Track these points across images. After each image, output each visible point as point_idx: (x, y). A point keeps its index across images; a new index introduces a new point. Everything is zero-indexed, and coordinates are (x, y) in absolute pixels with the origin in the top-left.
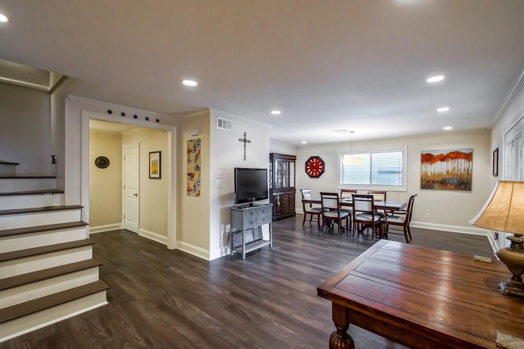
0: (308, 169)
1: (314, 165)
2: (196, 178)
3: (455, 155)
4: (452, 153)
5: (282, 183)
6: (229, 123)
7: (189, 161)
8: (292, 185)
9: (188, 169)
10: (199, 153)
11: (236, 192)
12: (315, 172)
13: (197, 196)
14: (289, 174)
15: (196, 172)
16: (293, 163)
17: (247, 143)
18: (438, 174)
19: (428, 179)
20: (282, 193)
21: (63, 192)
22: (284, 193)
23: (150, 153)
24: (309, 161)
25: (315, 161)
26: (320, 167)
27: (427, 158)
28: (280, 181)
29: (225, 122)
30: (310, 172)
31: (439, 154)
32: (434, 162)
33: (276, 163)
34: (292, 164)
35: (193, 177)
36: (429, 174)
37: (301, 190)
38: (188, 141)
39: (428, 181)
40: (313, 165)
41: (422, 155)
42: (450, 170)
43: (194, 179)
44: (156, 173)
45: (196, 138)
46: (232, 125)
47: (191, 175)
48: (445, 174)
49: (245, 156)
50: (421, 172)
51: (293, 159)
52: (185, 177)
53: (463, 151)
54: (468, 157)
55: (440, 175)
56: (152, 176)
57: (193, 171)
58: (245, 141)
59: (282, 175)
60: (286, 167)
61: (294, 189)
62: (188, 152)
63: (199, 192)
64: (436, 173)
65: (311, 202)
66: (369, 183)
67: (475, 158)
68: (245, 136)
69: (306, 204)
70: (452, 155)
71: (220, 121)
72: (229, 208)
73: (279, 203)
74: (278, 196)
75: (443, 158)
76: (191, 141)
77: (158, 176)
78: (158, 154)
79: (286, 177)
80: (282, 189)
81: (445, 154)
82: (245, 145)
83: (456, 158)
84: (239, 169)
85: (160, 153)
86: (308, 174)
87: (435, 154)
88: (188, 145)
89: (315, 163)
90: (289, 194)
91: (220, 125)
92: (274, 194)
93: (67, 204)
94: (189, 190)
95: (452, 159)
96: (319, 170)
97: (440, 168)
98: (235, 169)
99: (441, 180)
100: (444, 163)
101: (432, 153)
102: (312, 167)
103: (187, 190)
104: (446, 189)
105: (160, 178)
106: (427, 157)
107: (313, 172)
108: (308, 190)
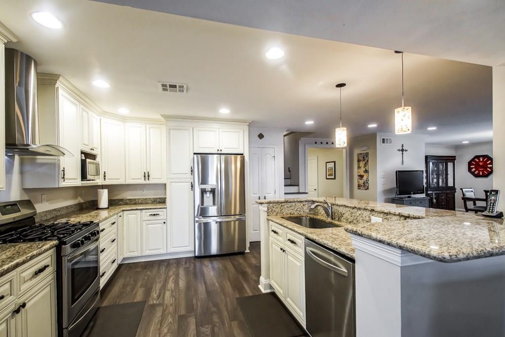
0: (473, 168)
1: (481, 164)
2: (365, 178)
5: (438, 182)
6: (390, 139)
7: (359, 167)
8: (450, 184)
9: (358, 172)
10: (367, 162)
11: (397, 187)
12: (481, 171)
13: (366, 189)
14: (447, 174)
15: (365, 174)
16: (452, 163)
17: (404, 152)
20: (438, 192)
21: (298, 185)
22: (440, 192)
23: (326, 163)
24: (473, 160)
25: (481, 160)
26: (489, 166)
28: (435, 180)
29: (387, 139)
30: (475, 171)
33: (431, 164)
34: (450, 165)
35: (363, 177)
37: (461, 189)
38: (358, 154)
40: (479, 165)
43: (364, 178)
44: (331, 175)
45: (365, 152)
46: (392, 140)
47: (361, 177)
49: (403, 162)
51: (452, 159)
52: (356, 178)
56: (328, 177)
57: (362, 173)
58: (403, 150)
59: (438, 175)
60: (443, 167)
61: (453, 189)
62: (358, 161)
63: (368, 187)
65: (474, 200)
68: (403, 146)
69: (467, 203)
71: (383, 139)
72: (391, 198)
73: (435, 201)
74: (434, 195)
76: (361, 154)
77: (333, 177)
78: (333, 163)
79: (442, 176)
80: (438, 188)
82: (402, 154)
84: (399, 171)
85: (335, 162)
86: (473, 173)
88: (358, 157)
89: (482, 162)
90: (447, 193)
91: (383, 142)
92: (429, 192)
93: (300, 191)
94: (359, 186)
96: (488, 169)
98: (396, 171)
102: (477, 166)
103: (357, 186)
105: (335, 178)
107: (479, 171)
108: (471, 190)
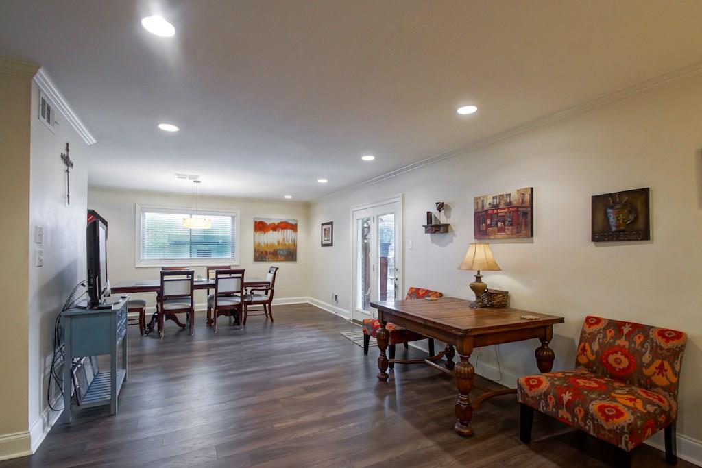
3: (284, 226)
4: (281, 223)
18: (271, 244)
19: (261, 250)
27: (260, 227)
31: (271, 222)
32: (267, 231)
36: (263, 245)
39: (262, 253)
41: (256, 222)
42: (281, 240)
48: (276, 244)
50: (254, 242)
53: (290, 222)
54: (294, 227)
55: (272, 245)
64: (269, 243)
66: (189, 257)
67: (299, 228)
70: (282, 225)
75: (275, 228)
81: (276, 223)
83: (285, 228)
87: (268, 223)
95: (282, 229)
97: (272, 238)
99: (272, 251)
100: (275, 233)
101: (265, 222)
104: (277, 261)
106: (261, 225)
